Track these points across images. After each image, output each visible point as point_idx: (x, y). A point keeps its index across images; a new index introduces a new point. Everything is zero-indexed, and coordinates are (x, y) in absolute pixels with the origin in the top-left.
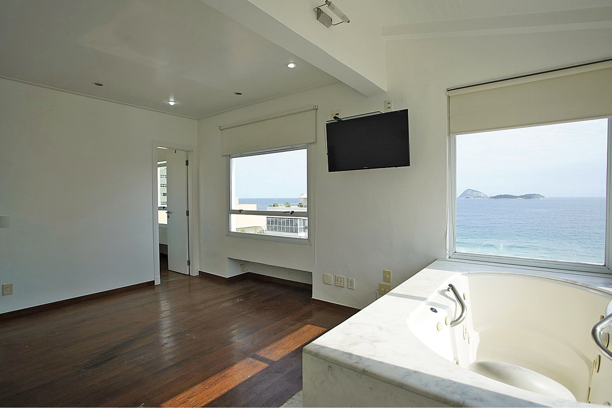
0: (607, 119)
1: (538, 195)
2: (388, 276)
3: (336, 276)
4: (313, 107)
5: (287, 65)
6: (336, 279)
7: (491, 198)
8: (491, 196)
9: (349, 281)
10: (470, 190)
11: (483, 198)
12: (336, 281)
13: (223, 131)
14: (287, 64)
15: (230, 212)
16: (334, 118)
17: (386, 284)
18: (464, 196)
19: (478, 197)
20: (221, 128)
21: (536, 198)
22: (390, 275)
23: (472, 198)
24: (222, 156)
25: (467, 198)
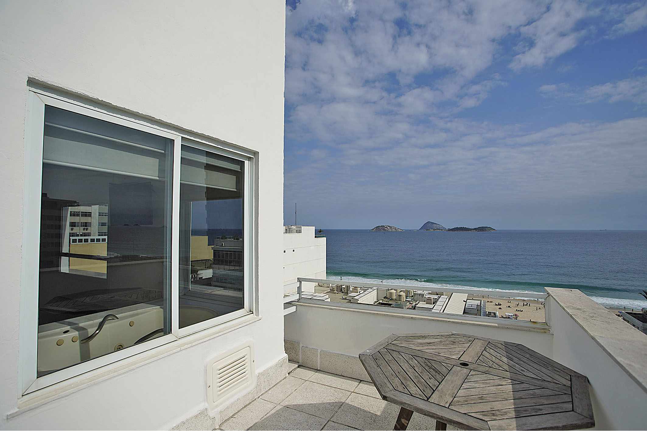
1: (489, 227)
7: (449, 230)
8: (449, 228)
10: (430, 223)
11: (442, 230)
18: (425, 228)
19: (437, 229)
21: (488, 230)
23: (432, 230)
25: (427, 230)
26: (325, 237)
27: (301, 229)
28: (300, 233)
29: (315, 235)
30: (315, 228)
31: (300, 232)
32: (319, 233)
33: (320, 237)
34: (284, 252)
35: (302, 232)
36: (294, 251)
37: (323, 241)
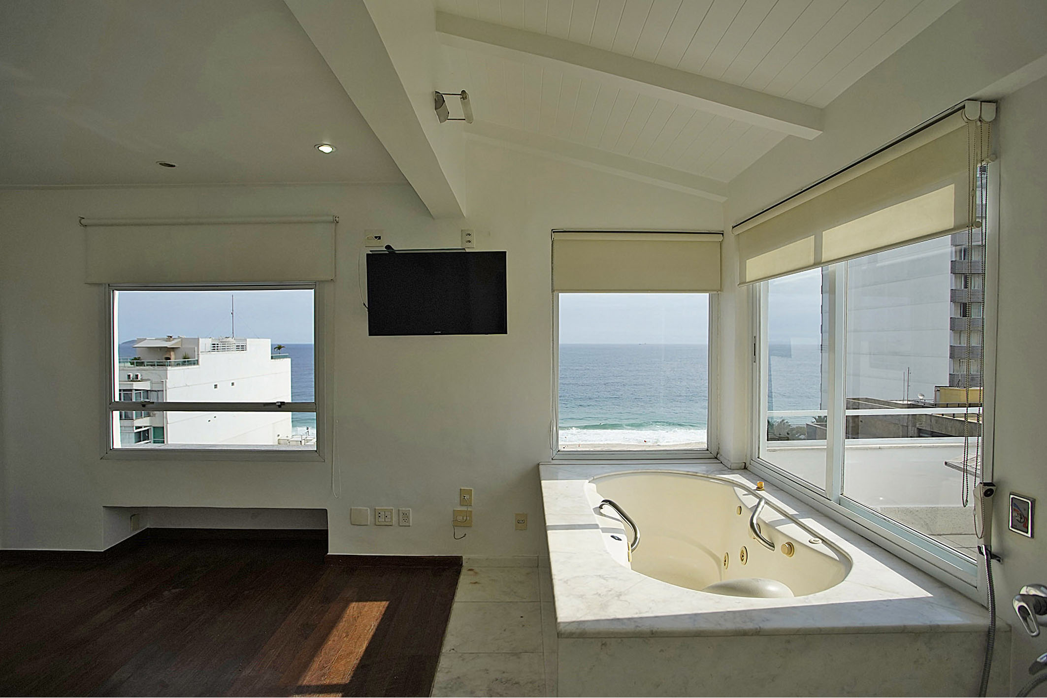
0: (708, 294)
2: (467, 497)
3: (375, 509)
4: (331, 218)
5: (318, 148)
6: (377, 514)
9: (401, 514)
12: (377, 516)
13: (88, 228)
14: (318, 145)
15: (110, 406)
16: (386, 247)
17: (466, 510)
20: (83, 221)
22: (471, 496)
24: (86, 284)
26: (289, 358)
27: (246, 343)
28: (243, 350)
29: (272, 354)
30: (271, 340)
31: (242, 348)
32: (278, 351)
33: (279, 357)
34: (215, 388)
35: (248, 349)
36: (233, 384)
37: (285, 364)
